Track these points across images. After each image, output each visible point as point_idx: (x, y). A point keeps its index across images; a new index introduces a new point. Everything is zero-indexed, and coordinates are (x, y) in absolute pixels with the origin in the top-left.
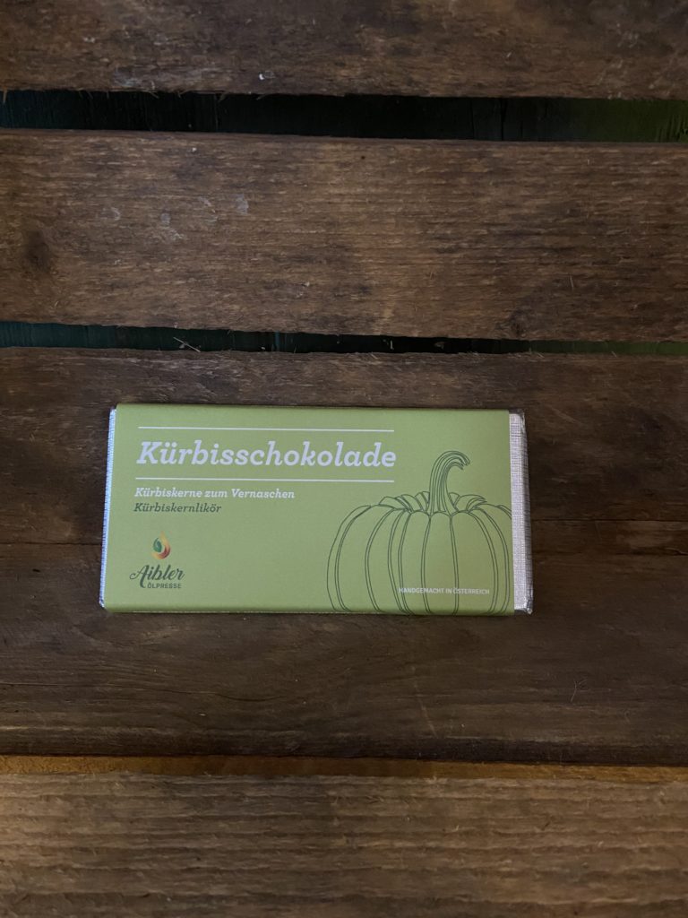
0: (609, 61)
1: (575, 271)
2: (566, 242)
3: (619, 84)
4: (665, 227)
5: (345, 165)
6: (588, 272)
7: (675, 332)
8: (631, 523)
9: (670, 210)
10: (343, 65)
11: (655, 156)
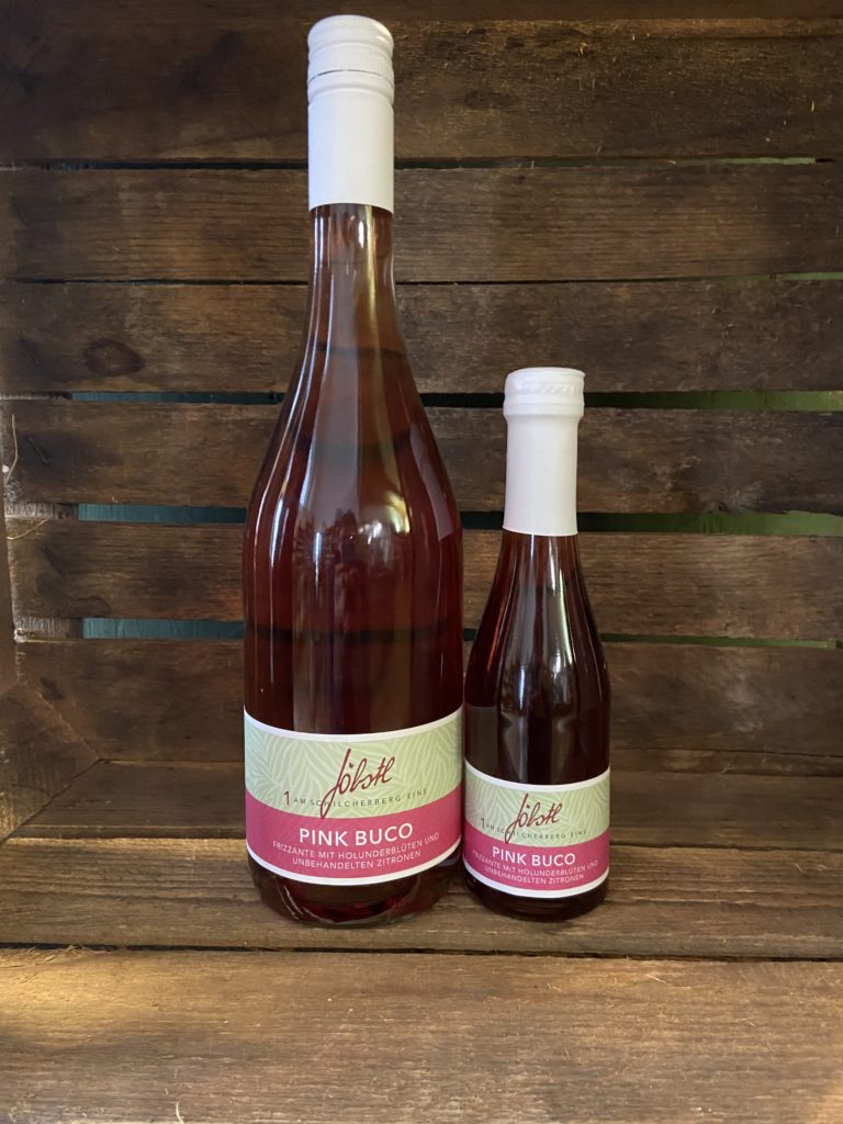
0: (620, 496)
1: (616, 595)
2: (608, 581)
3: (626, 506)
4: (660, 573)
5: (491, 543)
6: (623, 596)
7: (675, 630)
8: (671, 751)
9: (661, 565)
10: (489, 499)
11: (649, 539)
